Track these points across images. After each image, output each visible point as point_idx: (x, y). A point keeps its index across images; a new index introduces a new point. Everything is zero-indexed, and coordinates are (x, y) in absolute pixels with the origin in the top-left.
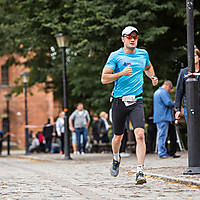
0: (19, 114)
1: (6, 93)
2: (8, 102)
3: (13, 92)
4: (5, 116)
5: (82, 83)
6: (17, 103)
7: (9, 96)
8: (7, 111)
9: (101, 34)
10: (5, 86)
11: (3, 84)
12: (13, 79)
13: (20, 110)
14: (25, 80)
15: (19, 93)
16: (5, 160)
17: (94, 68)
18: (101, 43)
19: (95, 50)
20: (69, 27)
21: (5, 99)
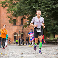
0: (26, 33)
1: (22, 27)
2: (23, 30)
6: (25, 30)
8: (23, 32)
9: (50, 10)
10: (22, 25)
12: (24, 23)
14: (28, 23)
16: (22, 46)
17: (48, 20)
18: (50, 13)
19: (48, 15)
20: (41, 8)
21: (22, 29)
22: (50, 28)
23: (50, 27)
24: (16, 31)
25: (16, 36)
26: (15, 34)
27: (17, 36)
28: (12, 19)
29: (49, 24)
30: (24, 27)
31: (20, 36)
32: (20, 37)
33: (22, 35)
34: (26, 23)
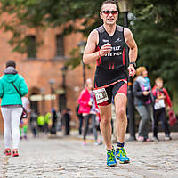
0: (77, 89)
1: (61, 66)
2: (64, 76)
3: (69, 64)
4: (61, 91)
5: (147, 52)
6: (74, 77)
7: (65, 68)
8: (64, 86)
10: (60, 58)
11: (58, 55)
12: (69, 49)
13: (79, 85)
15: (75, 66)
17: (161, 35)
18: (169, 7)
19: (162, 15)
21: (61, 73)
22: (168, 68)
23: (171, 65)
24: (39, 82)
25: (37, 102)
26: (34, 94)
27: (44, 101)
28: (23, 36)
29: (166, 51)
30: (70, 67)
31: (52, 101)
32: (52, 106)
33: (62, 98)
34: (74, 50)
